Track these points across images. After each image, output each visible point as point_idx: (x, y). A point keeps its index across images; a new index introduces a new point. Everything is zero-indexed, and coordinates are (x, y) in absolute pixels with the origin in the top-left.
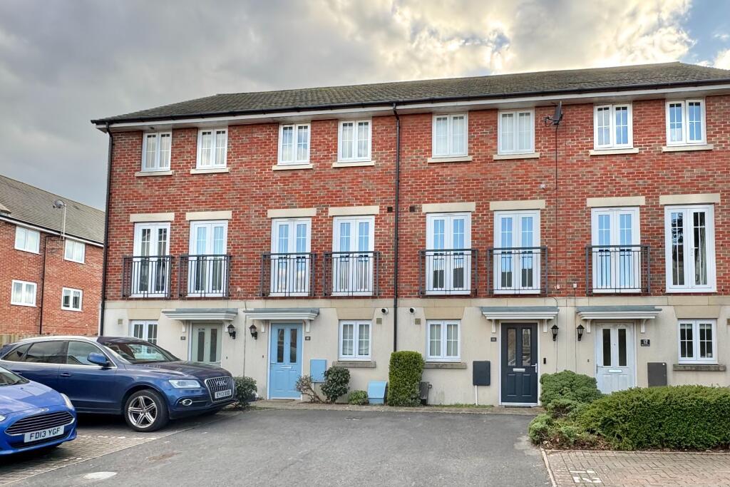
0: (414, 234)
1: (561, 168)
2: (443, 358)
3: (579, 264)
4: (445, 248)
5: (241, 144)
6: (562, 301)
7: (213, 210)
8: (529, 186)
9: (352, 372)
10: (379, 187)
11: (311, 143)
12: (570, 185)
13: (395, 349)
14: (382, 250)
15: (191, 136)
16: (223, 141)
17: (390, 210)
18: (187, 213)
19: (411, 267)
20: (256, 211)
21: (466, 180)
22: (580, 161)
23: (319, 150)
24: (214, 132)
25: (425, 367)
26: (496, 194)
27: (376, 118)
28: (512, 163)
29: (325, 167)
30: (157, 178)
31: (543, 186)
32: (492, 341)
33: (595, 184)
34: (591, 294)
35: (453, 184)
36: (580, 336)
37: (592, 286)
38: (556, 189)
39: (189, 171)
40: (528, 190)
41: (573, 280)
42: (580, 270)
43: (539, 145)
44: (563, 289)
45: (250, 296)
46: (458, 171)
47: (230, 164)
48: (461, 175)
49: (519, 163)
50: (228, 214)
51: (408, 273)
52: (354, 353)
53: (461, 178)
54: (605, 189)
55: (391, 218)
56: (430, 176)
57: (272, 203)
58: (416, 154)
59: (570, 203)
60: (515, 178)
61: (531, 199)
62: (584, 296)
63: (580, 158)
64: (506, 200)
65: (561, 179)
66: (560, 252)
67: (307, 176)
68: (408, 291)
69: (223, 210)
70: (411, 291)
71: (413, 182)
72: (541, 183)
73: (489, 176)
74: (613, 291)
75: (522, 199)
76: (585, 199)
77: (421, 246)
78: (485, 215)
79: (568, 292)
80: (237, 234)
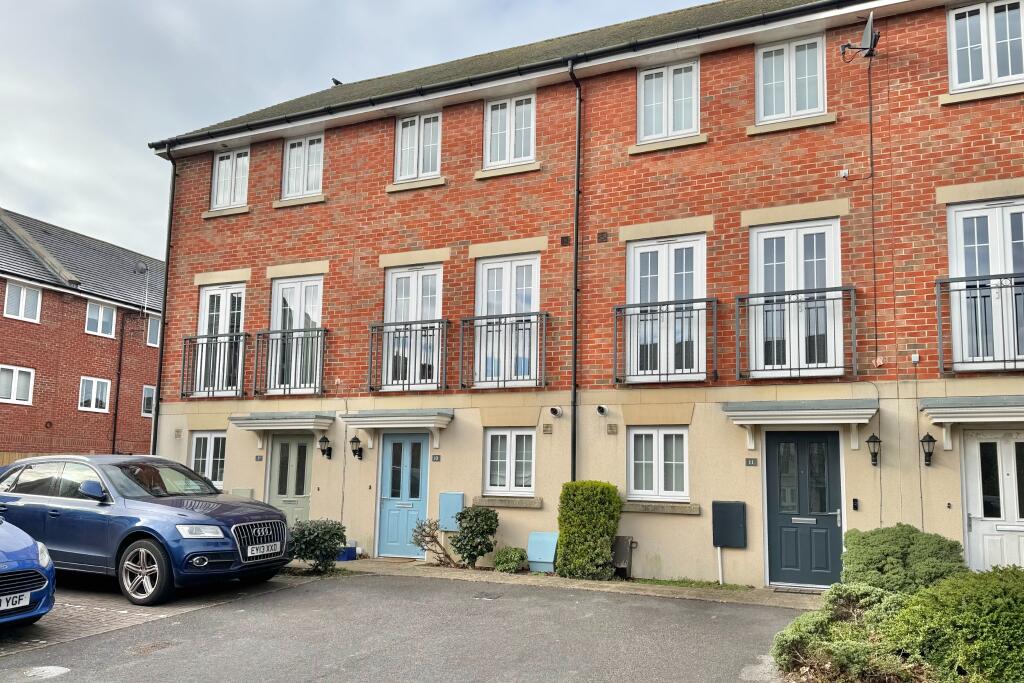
0: (605, 280)
1: (880, 135)
2: (657, 493)
3: (923, 316)
4: (659, 300)
5: (344, 155)
6: (887, 389)
7: (303, 261)
8: (816, 176)
9: (503, 515)
10: (548, 204)
11: (443, 143)
12: (901, 166)
13: (574, 479)
14: (553, 310)
15: (274, 152)
16: (318, 154)
17: (565, 241)
18: (268, 268)
19: (600, 336)
20: (362, 258)
21: (697, 177)
22: (919, 118)
23: (456, 154)
24: (305, 142)
25: (624, 509)
26: (753, 196)
27: (543, 90)
28: (782, 137)
29: (463, 179)
30: (230, 219)
31: (844, 173)
32: (747, 464)
33: (953, 158)
34: (950, 373)
35: (673, 186)
36: (929, 458)
37: (951, 357)
38: (872, 175)
39: (271, 204)
40: (814, 183)
41: (909, 347)
42: (926, 328)
43: (836, 98)
44: (889, 366)
45: (353, 391)
46: (683, 164)
47: (327, 188)
48: (686, 169)
49: (795, 136)
50: (323, 266)
51: (595, 347)
52: (507, 484)
53: (688, 174)
54: (975, 167)
55: (567, 256)
56: (633, 177)
57: (385, 245)
58: (609, 142)
59: (900, 200)
60: (788, 163)
61: (821, 199)
62: (936, 377)
63: (919, 112)
64: (772, 205)
65: (881, 157)
66: (883, 295)
67: (437, 196)
68: (596, 377)
69: (316, 260)
70: (600, 377)
71: (604, 191)
72: (841, 168)
73: (739, 165)
74: (1000, 366)
75: (803, 201)
76: (933, 191)
77: (617, 299)
78: (732, 236)
79: (901, 371)
80: (335, 296)
